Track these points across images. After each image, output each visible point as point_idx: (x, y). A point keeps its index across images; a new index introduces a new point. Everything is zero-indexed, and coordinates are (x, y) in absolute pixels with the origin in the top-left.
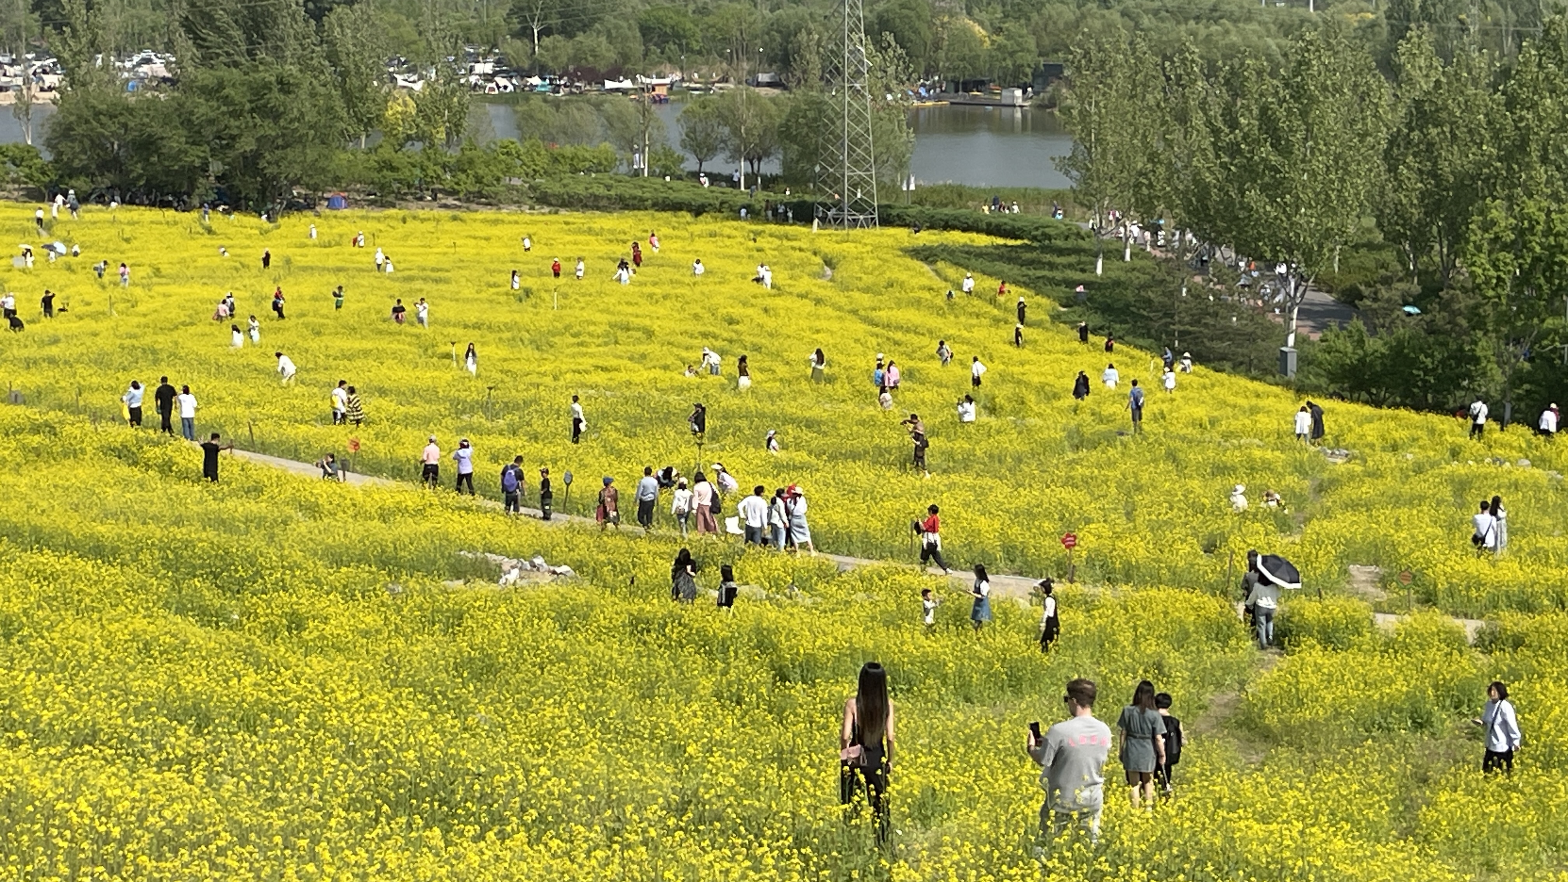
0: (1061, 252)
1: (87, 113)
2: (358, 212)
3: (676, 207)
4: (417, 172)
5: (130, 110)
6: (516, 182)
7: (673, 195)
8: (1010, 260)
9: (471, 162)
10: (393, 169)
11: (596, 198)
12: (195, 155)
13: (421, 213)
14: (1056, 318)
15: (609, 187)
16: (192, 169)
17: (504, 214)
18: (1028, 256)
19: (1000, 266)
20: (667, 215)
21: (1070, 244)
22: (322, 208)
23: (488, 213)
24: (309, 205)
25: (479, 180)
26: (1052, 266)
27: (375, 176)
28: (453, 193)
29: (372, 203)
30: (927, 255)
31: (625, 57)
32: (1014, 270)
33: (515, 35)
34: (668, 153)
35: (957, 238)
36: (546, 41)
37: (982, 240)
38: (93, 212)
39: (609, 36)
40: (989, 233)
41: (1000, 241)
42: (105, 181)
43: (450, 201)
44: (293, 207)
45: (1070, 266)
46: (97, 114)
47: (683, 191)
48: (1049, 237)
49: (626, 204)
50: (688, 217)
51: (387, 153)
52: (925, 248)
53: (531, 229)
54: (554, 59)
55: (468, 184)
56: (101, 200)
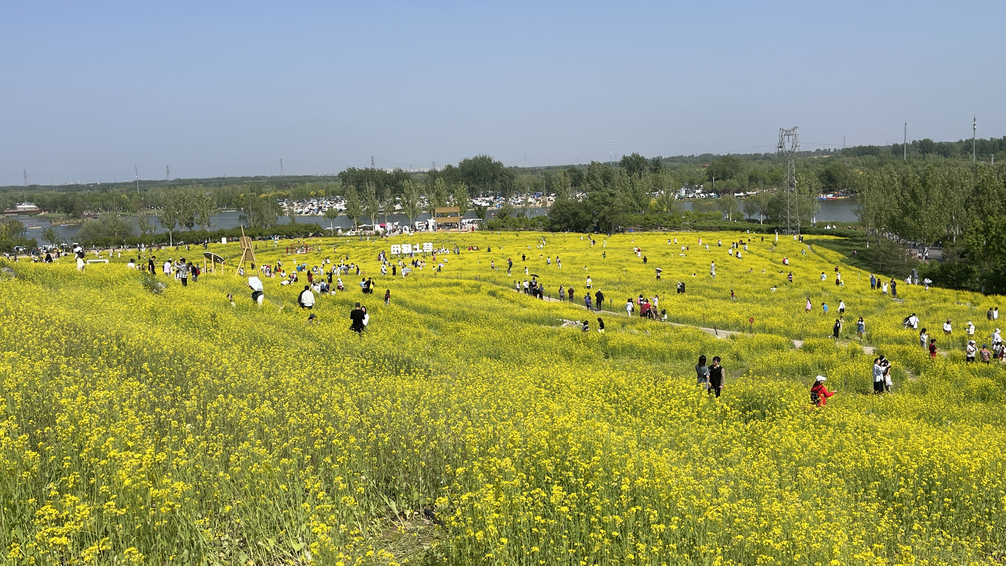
0: (857, 241)
1: (559, 206)
2: (637, 233)
3: (736, 229)
4: (656, 221)
5: (571, 205)
6: (688, 223)
7: (736, 226)
8: (838, 244)
9: (672, 217)
10: (648, 220)
11: (711, 227)
12: (588, 217)
13: (655, 233)
14: (842, 261)
15: (716, 224)
16: (587, 221)
17: (681, 233)
18: (845, 242)
19: (835, 246)
20: (733, 232)
21: (862, 239)
22: (627, 233)
23: (676, 232)
24: (623, 231)
25: (674, 223)
26: (852, 245)
27: (643, 222)
28: (666, 227)
29: (642, 230)
30: (809, 242)
31: (743, 187)
32: (838, 247)
33: (708, 180)
34: (739, 213)
35: (825, 237)
36: (717, 182)
37: (832, 238)
38: (560, 234)
39: (738, 180)
40: (837, 235)
41: (838, 238)
42: (564, 225)
43: (666, 229)
44: (617, 232)
45: (858, 246)
46: (562, 206)
47: (740, 225)
48: (855, 236)
49: (720, 229)
50: (739, 232)
51: (648, 215)
52: (810, 240)
53: (684, 237)
54: (719, 187)
55: (671, 224)
56: (563, 231)
